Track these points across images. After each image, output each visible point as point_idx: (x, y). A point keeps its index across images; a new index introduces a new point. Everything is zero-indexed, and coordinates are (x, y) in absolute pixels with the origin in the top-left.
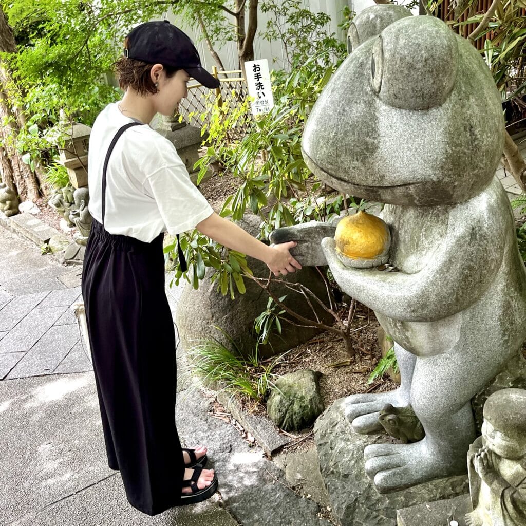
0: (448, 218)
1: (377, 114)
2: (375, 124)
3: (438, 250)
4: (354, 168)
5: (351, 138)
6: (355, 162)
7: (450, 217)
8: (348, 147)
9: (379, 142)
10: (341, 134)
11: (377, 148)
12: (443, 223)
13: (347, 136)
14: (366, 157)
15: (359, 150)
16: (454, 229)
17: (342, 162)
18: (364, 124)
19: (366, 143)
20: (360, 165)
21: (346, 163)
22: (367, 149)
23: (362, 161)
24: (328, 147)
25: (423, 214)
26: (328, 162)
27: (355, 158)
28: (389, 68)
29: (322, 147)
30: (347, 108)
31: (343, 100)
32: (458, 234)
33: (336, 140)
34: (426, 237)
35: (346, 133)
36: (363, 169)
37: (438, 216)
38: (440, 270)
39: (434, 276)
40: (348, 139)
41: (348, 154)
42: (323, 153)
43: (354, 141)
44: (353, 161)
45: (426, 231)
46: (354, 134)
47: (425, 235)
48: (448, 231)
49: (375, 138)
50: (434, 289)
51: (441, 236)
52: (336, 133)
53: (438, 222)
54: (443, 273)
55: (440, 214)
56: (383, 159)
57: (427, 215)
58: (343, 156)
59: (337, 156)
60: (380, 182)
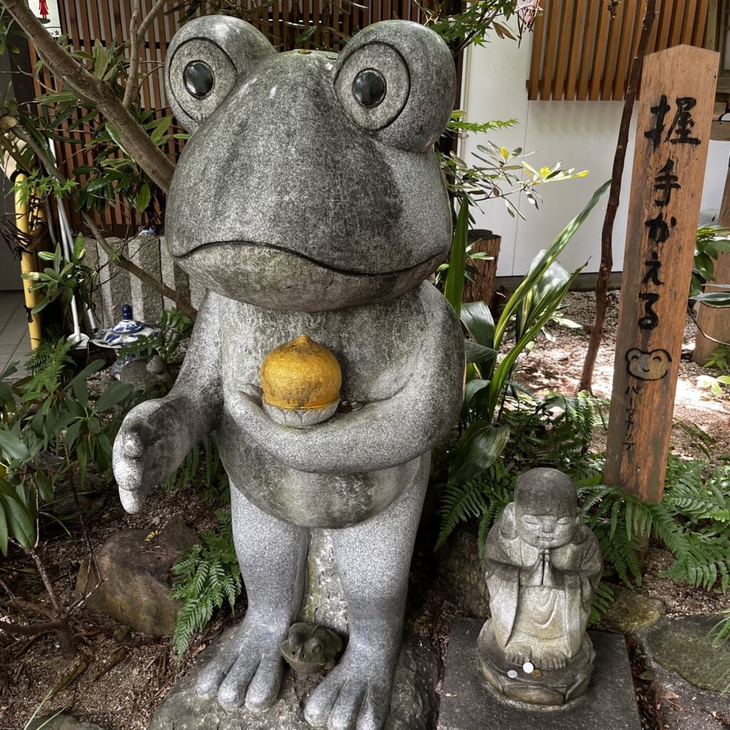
0: (421, 305)
1: (386, 162)
2: (390, 175)
3: (424, 348)
4: (375, 248)
5: (364, 202)
6: (377, 238)
7: (424, 303)
8: (362, 217)
9: (402, 202)
10: (345, 197)
11: (401, 210)
12: (419, 312)
13: (357, 200)
14: (390, 227)
15: (379, 218)
16: (432, 316)
17: (357, 242)
18: (377, 178)
19: (387, 206)
20: (383, 241)
21: (363, 242)
22: (390, 215)
23: (385, 235)
24: (329, 222)
25: (387, 311)
26: (333, 248)
27: (376, 231)
28: (422, 86)
29: (315, 226)
30: (338, 158)
31: (322, 146)
32: (440, 319)
33: (341, 208)
34: (401, 339)
35: (354, 195)
36: (387, 246)
37: (408, 306)
38: (441, 370)
39: (438, 380)
40: (361, 203)
41: (365, 227)
42: (320, 235)
43: (370, 205)
44: (373, 236)
45: (399, 331)
46: (368, 195)
47: (399, 337)
48: (428, 321)
49: (396, 197)
50: (444, 398)
51: (422, 330)
52: (337, 198)
53: (412, 313)
54: (446, 372)
55: (411, 304)
56: (409, 226)
57: (393, 311)
58: (358, 232)
59: (348, 234)
60: (407, 260)
